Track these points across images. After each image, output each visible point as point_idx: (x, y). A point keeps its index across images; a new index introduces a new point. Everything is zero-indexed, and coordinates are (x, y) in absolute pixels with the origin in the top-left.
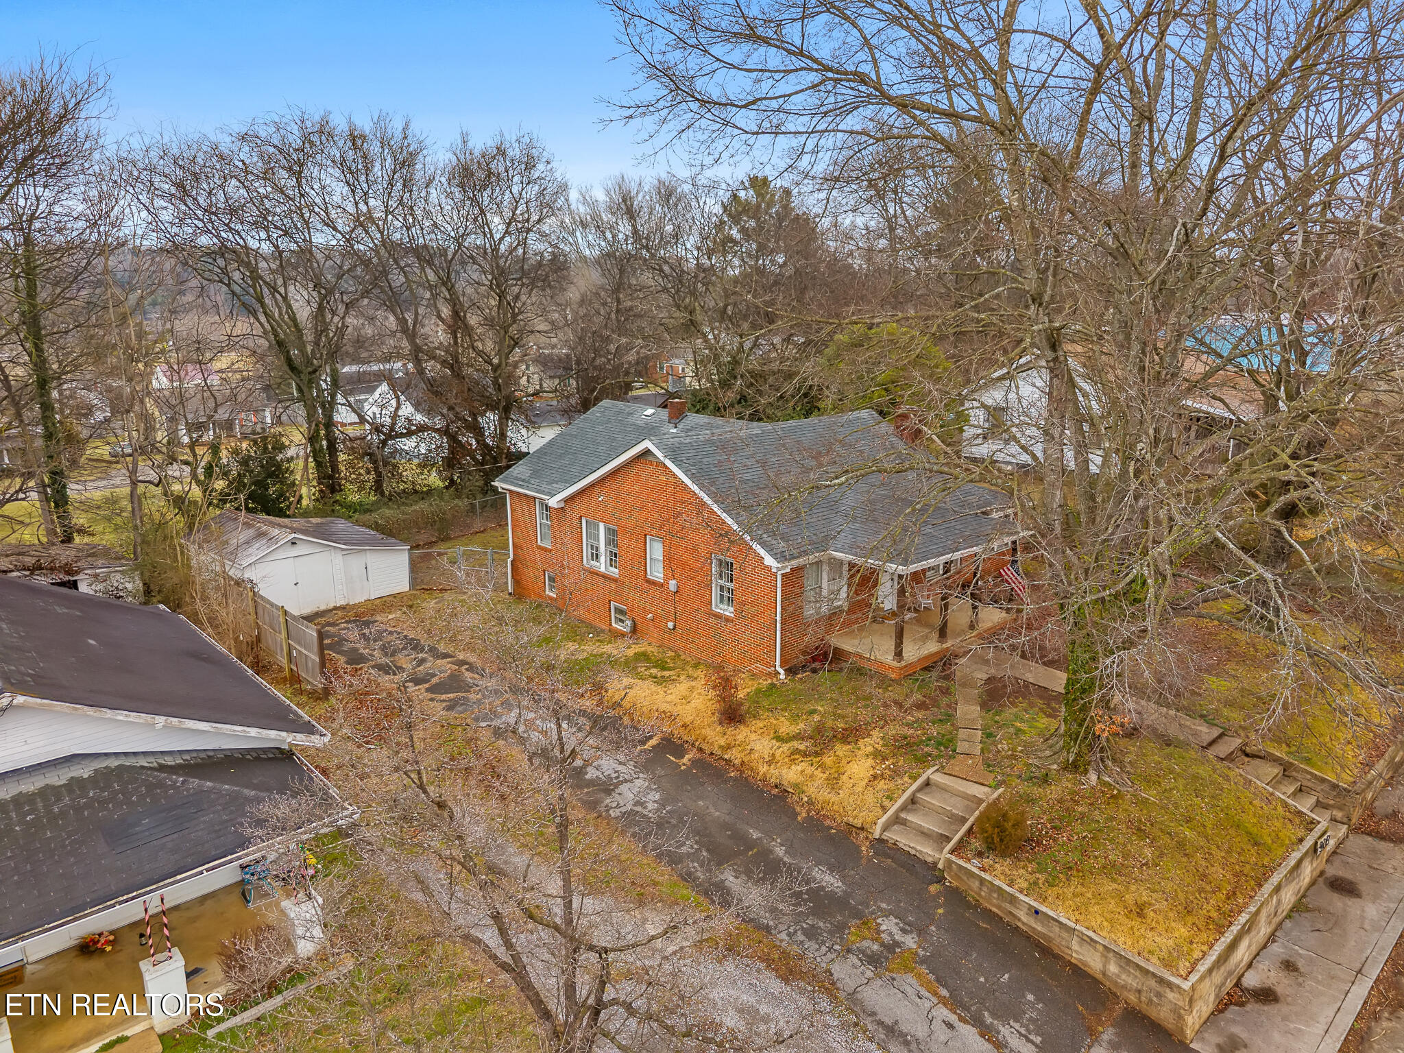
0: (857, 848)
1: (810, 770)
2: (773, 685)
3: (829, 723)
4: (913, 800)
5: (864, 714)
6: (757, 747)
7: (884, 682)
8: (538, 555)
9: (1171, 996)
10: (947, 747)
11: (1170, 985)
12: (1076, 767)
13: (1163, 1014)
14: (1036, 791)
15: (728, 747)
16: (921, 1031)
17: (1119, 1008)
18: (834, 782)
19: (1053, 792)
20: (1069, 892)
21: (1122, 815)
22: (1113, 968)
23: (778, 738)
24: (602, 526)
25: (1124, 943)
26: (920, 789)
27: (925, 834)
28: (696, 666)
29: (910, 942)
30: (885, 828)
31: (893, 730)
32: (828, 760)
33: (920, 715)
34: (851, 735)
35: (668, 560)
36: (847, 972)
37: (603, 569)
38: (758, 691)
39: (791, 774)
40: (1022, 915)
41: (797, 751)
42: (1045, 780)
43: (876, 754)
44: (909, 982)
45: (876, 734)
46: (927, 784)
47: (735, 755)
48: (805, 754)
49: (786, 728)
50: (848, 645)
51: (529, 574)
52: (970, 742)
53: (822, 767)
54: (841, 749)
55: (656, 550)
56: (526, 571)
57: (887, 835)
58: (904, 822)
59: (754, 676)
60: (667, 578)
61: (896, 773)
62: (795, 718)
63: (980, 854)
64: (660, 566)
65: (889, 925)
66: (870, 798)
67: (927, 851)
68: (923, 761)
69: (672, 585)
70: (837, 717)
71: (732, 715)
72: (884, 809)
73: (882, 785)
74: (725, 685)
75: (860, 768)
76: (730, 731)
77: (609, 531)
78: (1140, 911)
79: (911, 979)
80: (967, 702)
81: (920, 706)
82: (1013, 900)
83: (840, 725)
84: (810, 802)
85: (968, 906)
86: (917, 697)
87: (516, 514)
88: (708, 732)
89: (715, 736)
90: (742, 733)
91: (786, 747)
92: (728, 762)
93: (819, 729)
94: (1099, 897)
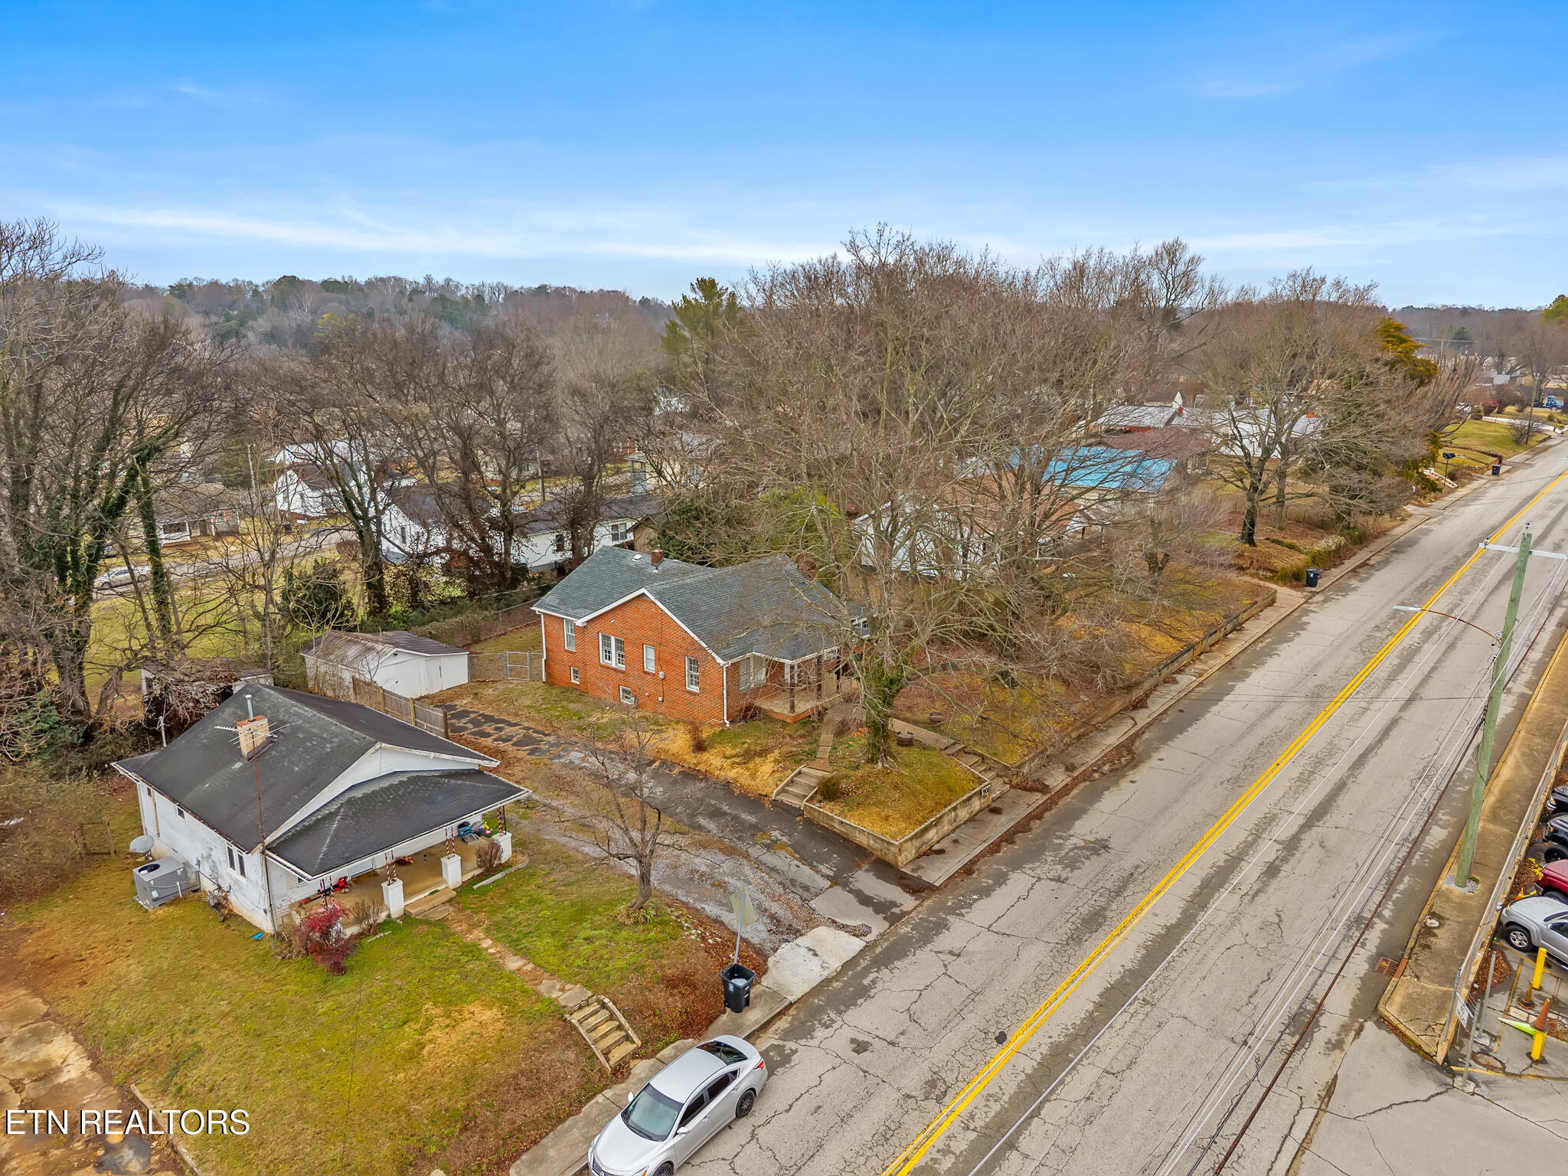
0: (764, 805)
1: (741, 771)
2: (722, 730)
3: (753, 748)
4: (792, 781)
5: (771, 742)
6: (714, 762)
7: (784, 724)
8: (566, 657)
9: (892, 849)
10: (811, 755)
11: (892, 844)
12: (872, 761)
13: (890, 858)
14: (851, 773)
15: (699, 763)
16: (785, 868)
17: (873, 858)
18: (753, 776)
19: (859, 773)
20: (857, 813)
21: (889, 781)
22: (871, 842)
23: (725, 757)
24: (613, 639)
25: (876, 831)
26: (796, 776)
27: (796, 796)
28: (677, 723)
29: (785, 839)
30: (777, 795)
31: (785, 749)
32: (751, 765)
33: (800, 741)
34: (764, 753)
35: (659, 660)
36: (754, 851)
37: (614, 665)
38: (714, 734)
39: (732, 774)
40: (836, 825)
41: (735, 763)
42: (857, 767)
43: (775, 761)
44: (783, 853)
45: (777, 752)
46: (800, 773)
47: (702, 767)
48: (739, 764)
49: (729, 751)
50: (765, 704)
51: (558, 669)
52: (823, 752)
53: (748, 769)
54: (758, 760)
55: (650, 654)
56: (557, 666)
57: (778, 798)
58: (787, 792)
59: (712, 726)
60: (657, 671)
61: (785, 769)
62: (734, 746)
63: (820, 802)
64: (653, 663)
65: (776, 834)
66: (771, 781)
67: (797, 803)
68: (799, 762)
69: (661, 674)
70: (756, 744)
71: (700, 747)
72: (777, 786)
73: (777, 775)
74: (695, 729)
75: (766, 767)
76: (699, 755)
77: (617, 641)
78: (887, 819)
79: (783, 852)
80: (827, 733)
81: (801, 737)
82: (832, 819)
83: (758, 748)
84: (741, 786)
85: (814, 824)
86: (802, 732)
87: (548, 628)
88: (687, 757)
89: (691, 759)
90: (705, 756)
91: (729, 761)
92: (699, 771)
93: (747, 751)
94: (870, 814)
